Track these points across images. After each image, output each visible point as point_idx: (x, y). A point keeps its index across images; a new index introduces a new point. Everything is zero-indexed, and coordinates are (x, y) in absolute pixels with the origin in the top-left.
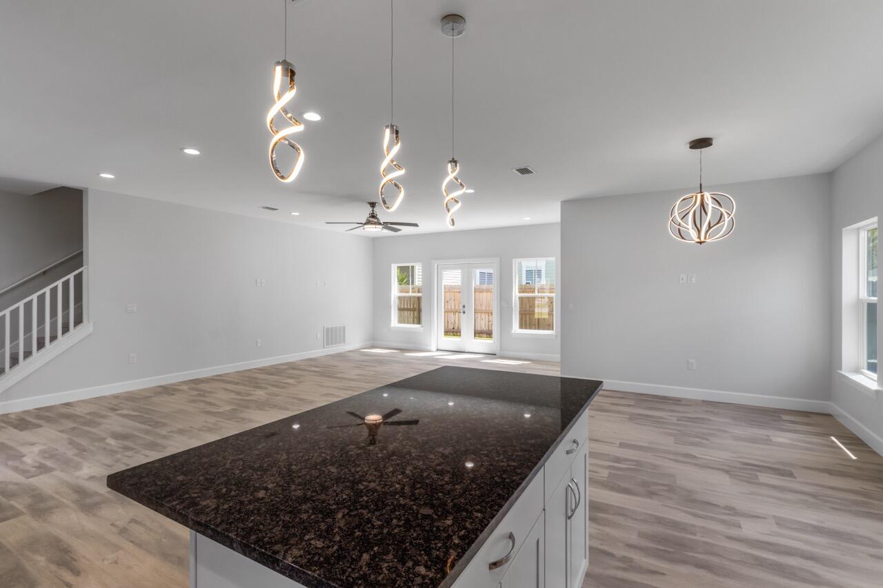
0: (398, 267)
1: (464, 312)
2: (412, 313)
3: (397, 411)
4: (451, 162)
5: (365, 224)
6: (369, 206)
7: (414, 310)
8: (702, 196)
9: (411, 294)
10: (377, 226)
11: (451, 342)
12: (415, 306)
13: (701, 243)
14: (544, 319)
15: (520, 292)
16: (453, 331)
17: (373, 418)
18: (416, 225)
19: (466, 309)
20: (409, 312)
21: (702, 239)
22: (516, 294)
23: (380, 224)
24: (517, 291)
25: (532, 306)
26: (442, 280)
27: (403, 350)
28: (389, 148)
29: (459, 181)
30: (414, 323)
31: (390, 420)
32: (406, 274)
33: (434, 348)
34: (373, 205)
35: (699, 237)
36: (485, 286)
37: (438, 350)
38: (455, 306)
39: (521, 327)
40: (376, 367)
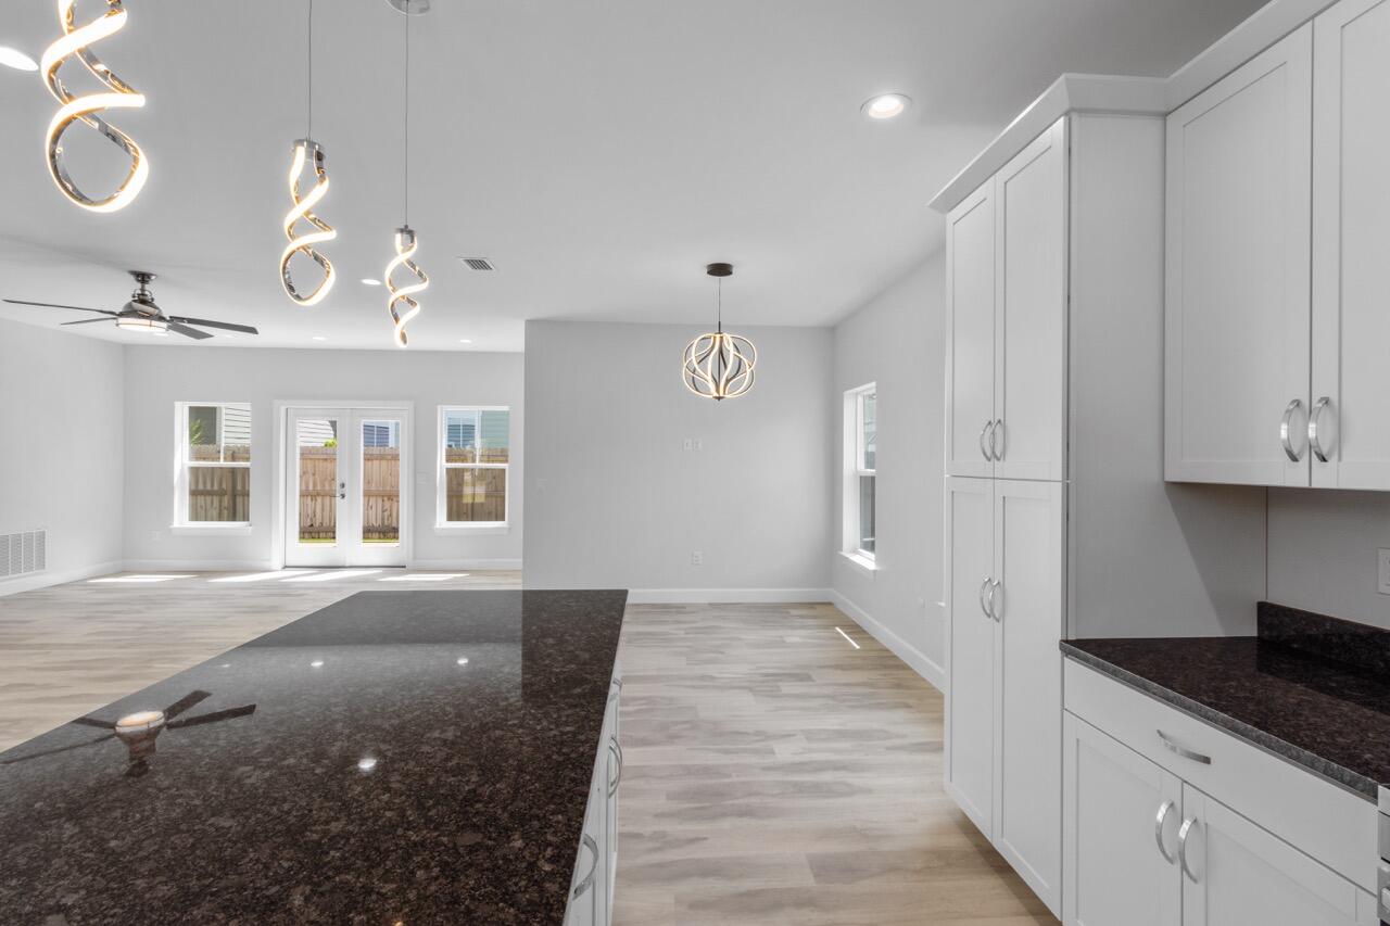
0: (191, 408)
1: (343, 496)
2: (216, 499)
3: (198, 696)
4: (402, 231)
5: (121, 315)
6: (132, 278)
7: (221, 493)
8: (722, 338)
9: (222, 463)
10: (154, 323)
11: (317, 551)
12: (224, 486)
13: (719, 398)
14: (482, 504)
15: (447, 461)
16: (319, 529)
17: (138, 720)
18: (253, 330)
19: (346, 490)
20: (209, 499)
21: (721, 395)
22: (442, 465)
23: (161, 319)
24: (444, 460)
25: (461, 484)
26: (295, 436)
27: (202, 573)
28: (304, 187)
29: (417, 268)
30: (220, 518)
31: (182, 717)
32: (204, 423)
33: (277, 563)
34: (143, 278)
35: (718, 391)
36: (375, 450)
37: (286, 567)
38: (315, 485)
39: (450, 518)
40: (139, 612)
